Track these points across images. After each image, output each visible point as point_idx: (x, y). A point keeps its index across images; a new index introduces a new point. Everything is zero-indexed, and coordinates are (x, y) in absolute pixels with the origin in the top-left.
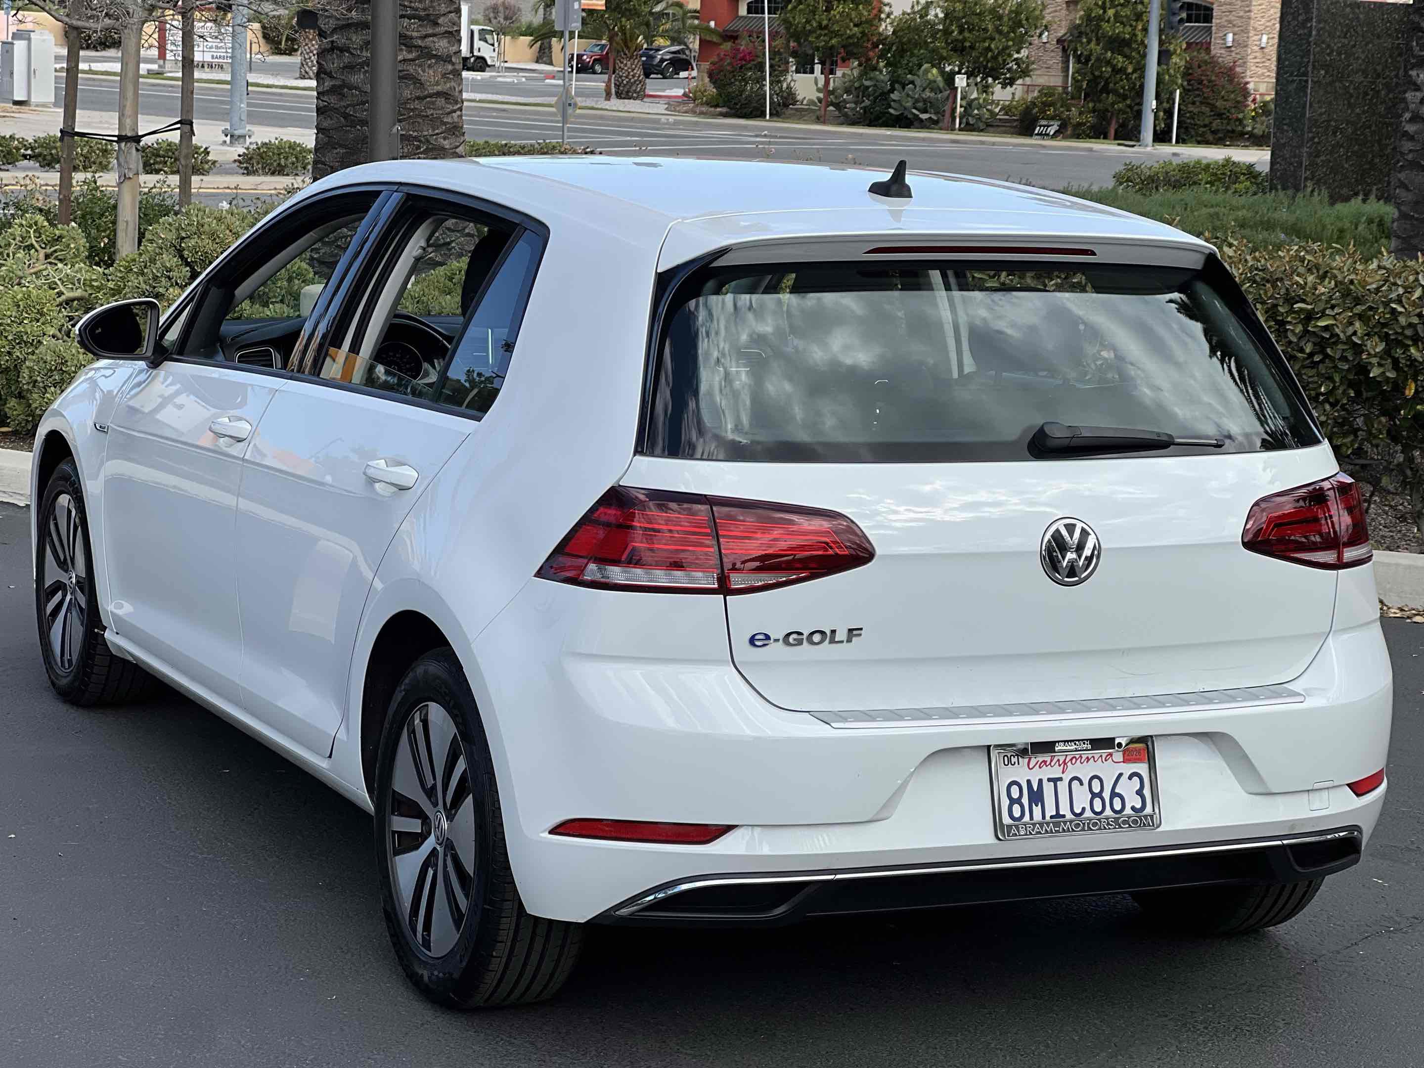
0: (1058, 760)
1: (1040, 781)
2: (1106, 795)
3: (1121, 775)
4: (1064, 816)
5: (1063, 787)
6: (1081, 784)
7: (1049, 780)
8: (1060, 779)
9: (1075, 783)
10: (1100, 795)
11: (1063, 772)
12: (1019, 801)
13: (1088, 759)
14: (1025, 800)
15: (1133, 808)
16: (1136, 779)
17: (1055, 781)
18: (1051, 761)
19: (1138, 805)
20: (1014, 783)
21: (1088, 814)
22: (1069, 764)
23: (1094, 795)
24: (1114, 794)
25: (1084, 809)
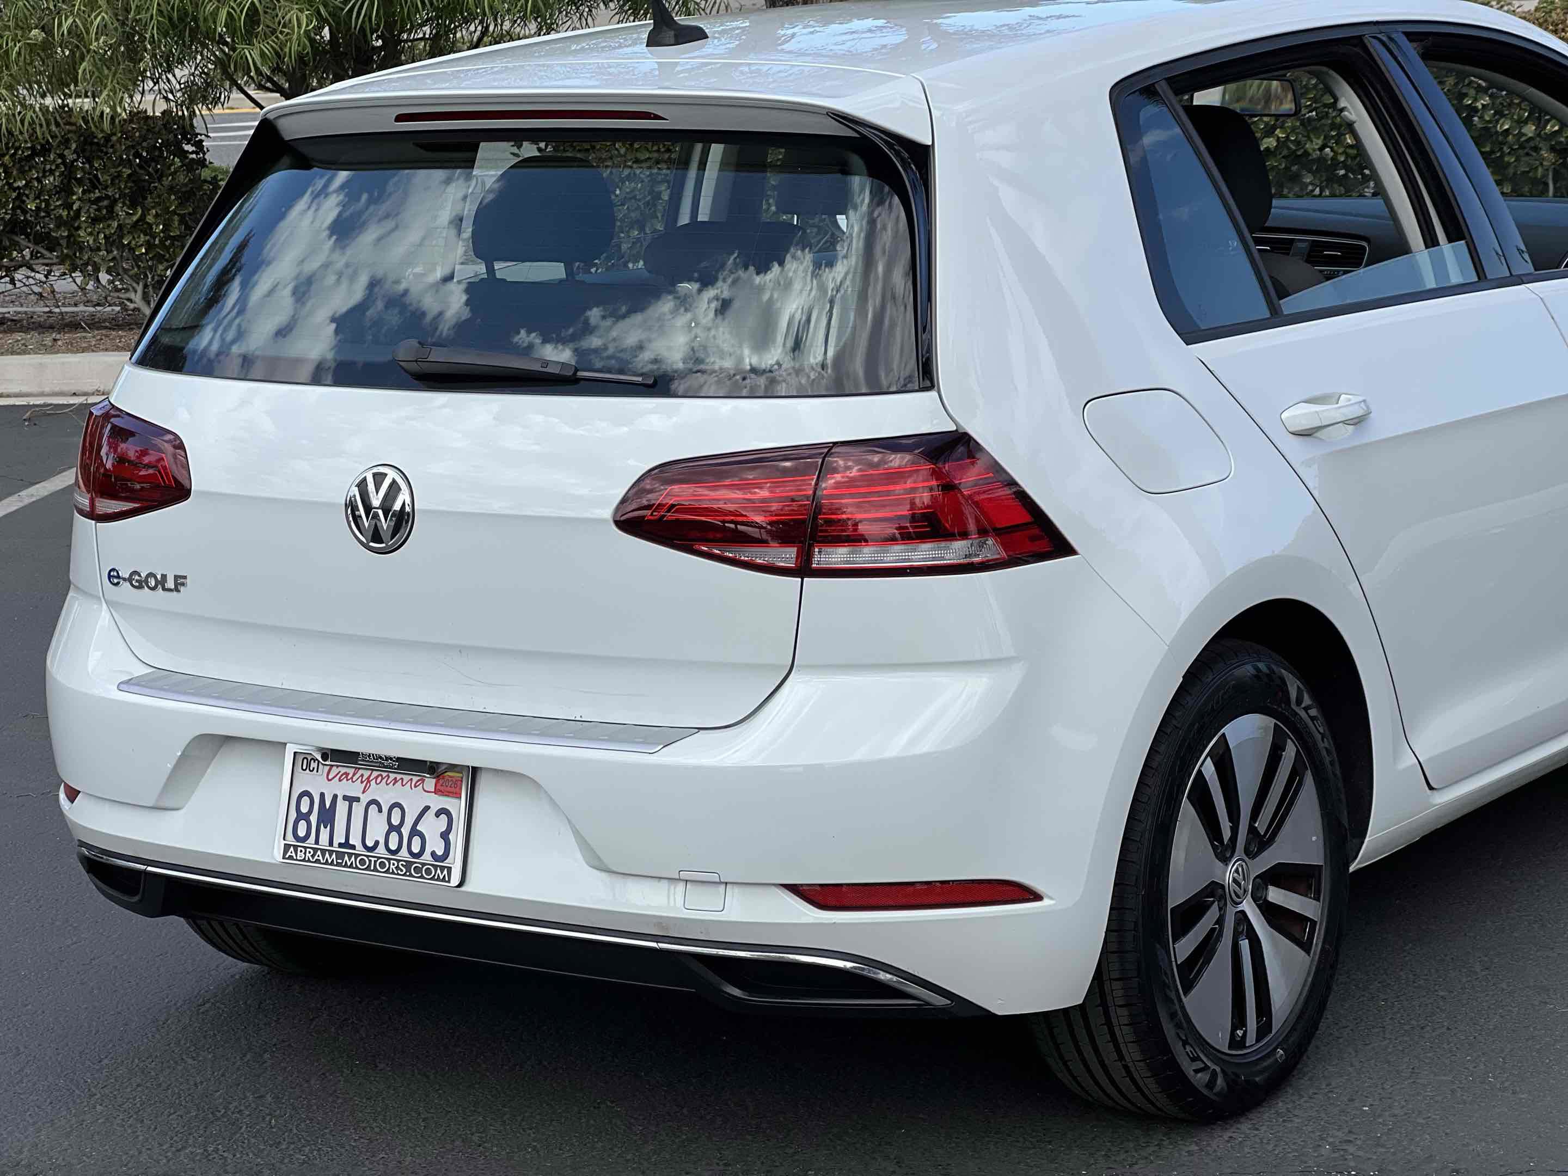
0: (362, 776)
1: (335, 797)
2: (406, 831)
3: (427, 808)
4: (353, 847)
5: (358, 809)
6: (380, 811)
7: (345, 798)
8: (357, 799)
9: (373, 808)
10: (397, 829)
11: (364, 792)
12: (306, 817)
13: (395, 780)
14: (314, 819)
15: (433, 854)
16: (443, 817)
17: (351, 800)
18: (354, 774)
19: (440, 852)
20: (306, 793)
21: (381, 850)
22: (373, 783)
23: (392, 828)
24: (414, 832)
25: (377, 843)
